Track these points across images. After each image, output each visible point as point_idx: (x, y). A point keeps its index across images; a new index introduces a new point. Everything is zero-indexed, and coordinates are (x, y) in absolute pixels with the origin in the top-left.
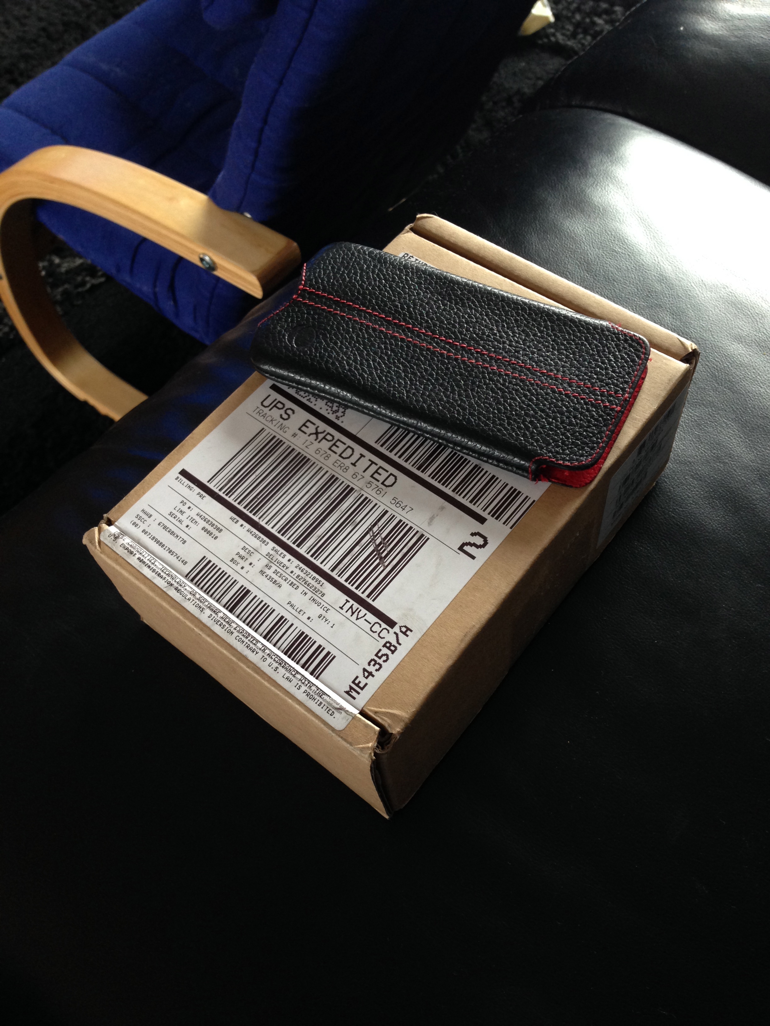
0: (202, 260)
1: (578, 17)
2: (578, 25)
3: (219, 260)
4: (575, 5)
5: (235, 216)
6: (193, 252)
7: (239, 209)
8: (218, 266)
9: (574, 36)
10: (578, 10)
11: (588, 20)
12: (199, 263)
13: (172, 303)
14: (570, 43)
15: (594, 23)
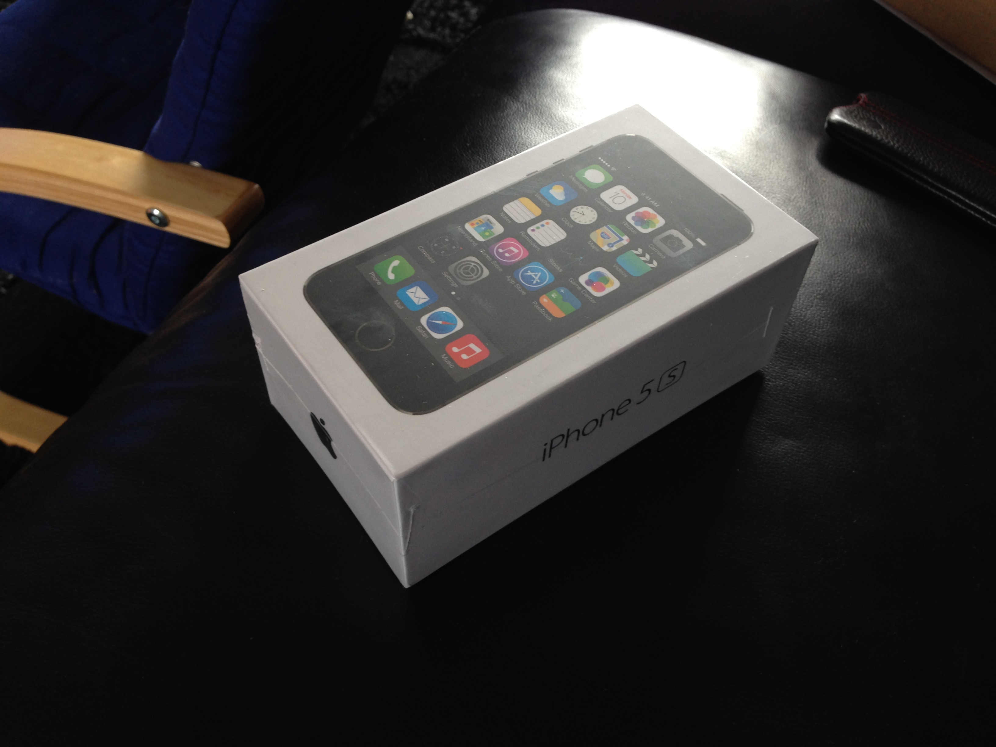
0: (150, 215)
1: (433, 13)
2: (434, 20)
3: (171, 212)
4: (426, 4)
5: (181, 167)
6: (137, 209)
7: (185, 159)
8: (171, 219)
9: (433, 29)
10: (431, 6)
11: (442, 15)
12: (146, 222)
13: (95, 292)
14: (432, 35)
15: (448, 18)
